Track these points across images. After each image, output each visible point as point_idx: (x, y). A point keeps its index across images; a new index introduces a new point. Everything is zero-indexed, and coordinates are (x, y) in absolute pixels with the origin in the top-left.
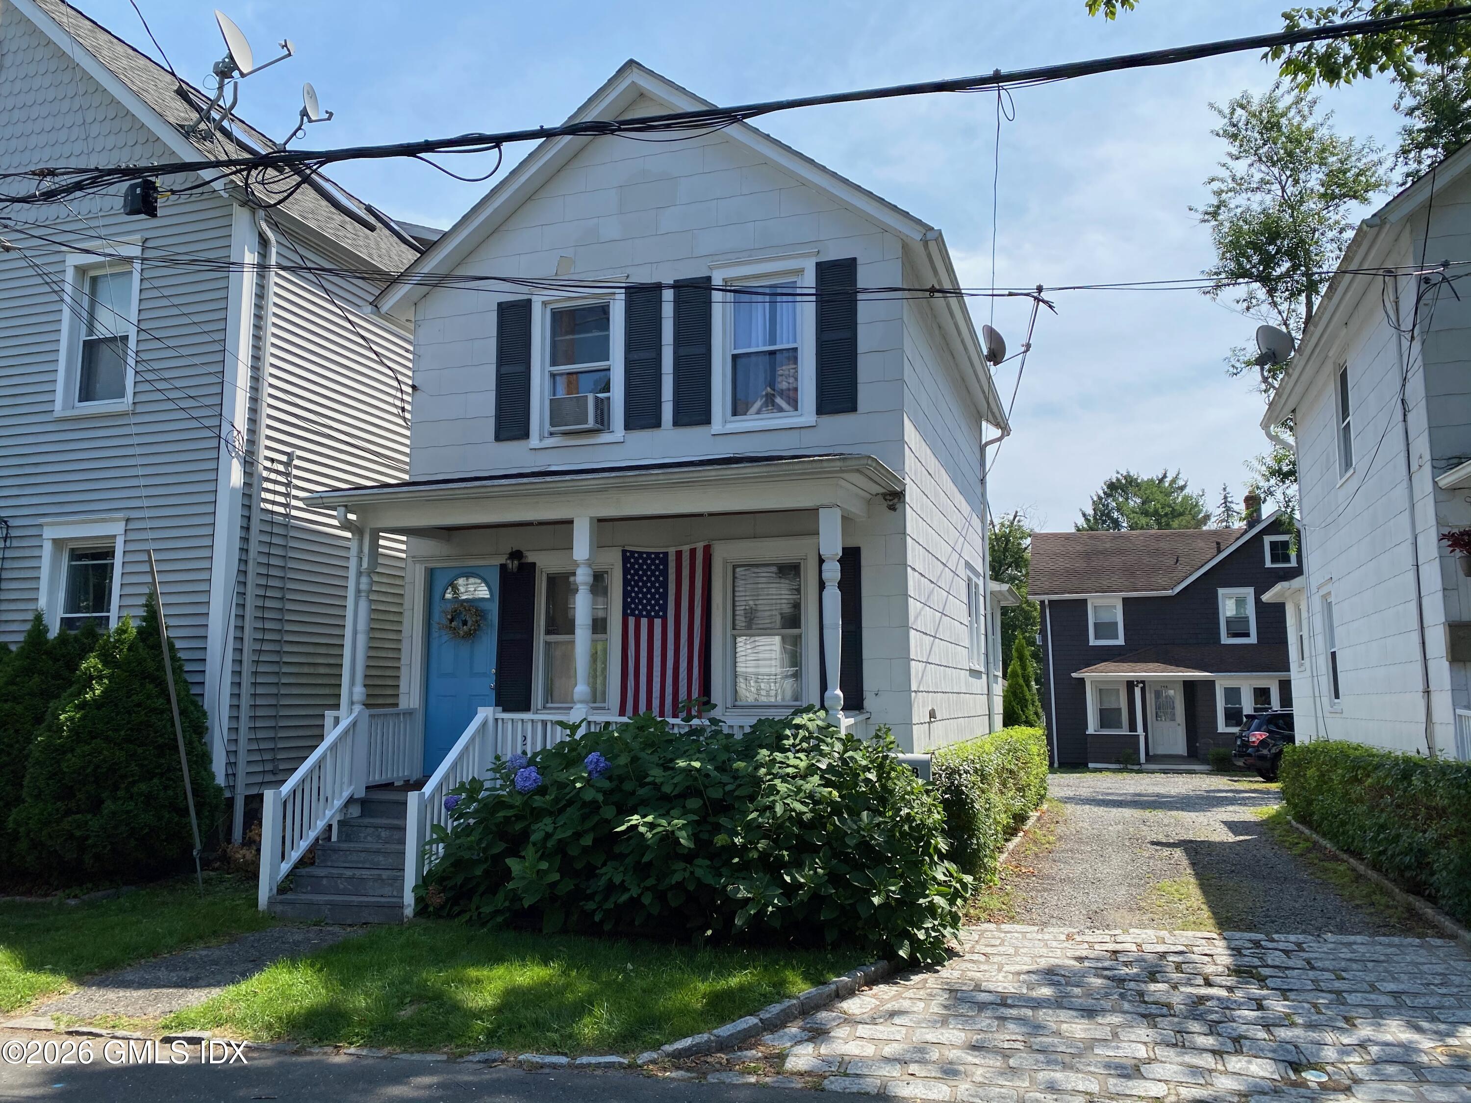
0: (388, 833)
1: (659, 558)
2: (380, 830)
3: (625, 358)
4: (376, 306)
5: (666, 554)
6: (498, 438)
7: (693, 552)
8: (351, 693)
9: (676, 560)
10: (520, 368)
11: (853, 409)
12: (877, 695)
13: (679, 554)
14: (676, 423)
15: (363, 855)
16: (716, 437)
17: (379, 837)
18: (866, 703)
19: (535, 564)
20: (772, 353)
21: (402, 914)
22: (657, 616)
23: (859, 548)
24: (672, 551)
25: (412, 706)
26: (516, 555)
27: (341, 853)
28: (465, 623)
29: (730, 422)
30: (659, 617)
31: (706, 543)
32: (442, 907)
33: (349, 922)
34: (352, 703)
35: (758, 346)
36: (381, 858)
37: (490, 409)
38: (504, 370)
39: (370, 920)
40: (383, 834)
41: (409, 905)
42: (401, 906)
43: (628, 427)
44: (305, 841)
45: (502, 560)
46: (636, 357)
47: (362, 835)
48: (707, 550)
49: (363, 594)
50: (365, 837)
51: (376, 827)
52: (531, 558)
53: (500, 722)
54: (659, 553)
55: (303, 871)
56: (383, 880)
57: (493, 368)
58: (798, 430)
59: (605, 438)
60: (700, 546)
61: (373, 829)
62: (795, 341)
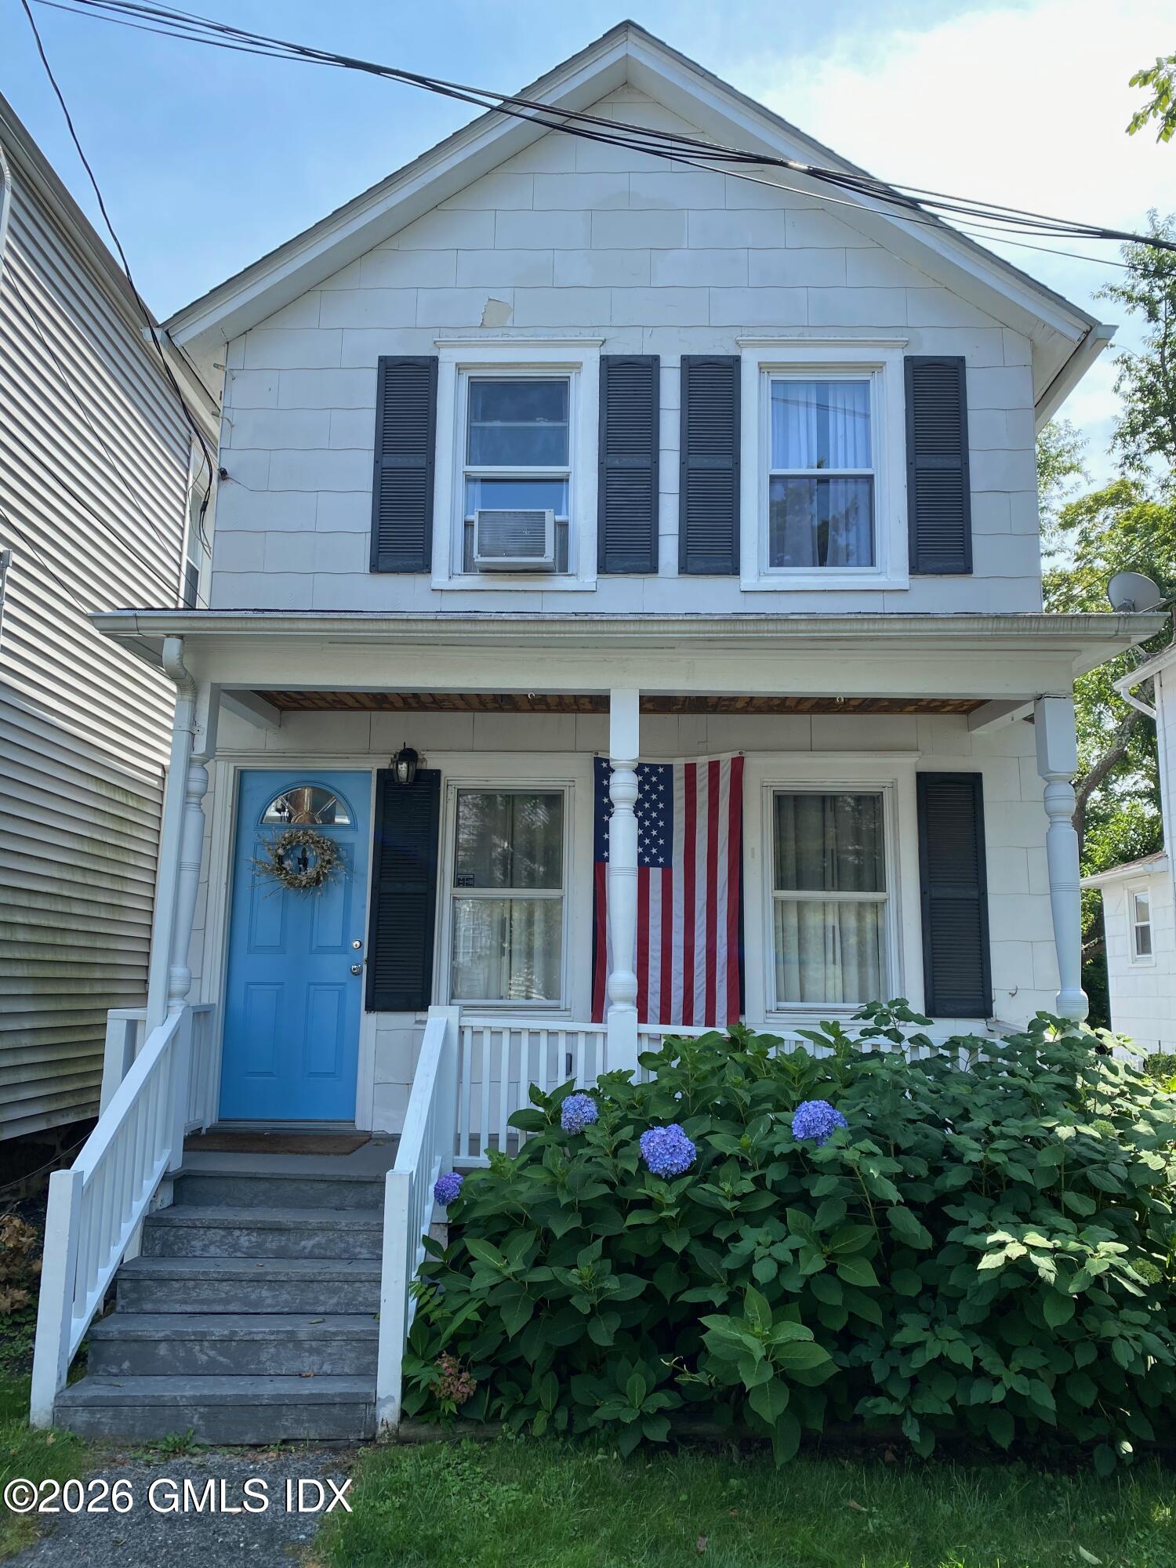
0: (254, 1237)
1: (657, 774)
2: (237, 1233)
3: (600, 463)
4: (167, 333)
5: (669, 769)
6: (376, 568)
7: (714, 767)
8: (169, 977)
9: (686, 778)
10: (421, 461)
11: (967, 570)
12: (1013, 995)
13: (690, 769)
14: (684, 569)
15: (225, 1286)
16: (747, 594)
17: (235, 1247)
18: (996, 1007)
19: (438, 772)
20: (824, 480)
21: (374, 1417)
22: (656, 864)
23: (981, 774)
24: (679, 764)
25: (205, 1001)
26: (408, 755)
27: (176, 1285)
28: (304, 862)
29: (767, 575)
30: (657, 865)
31: (736, 754)
32: (471, 1401)
33: (251, 1438)
34: (170, 995)
35: (800, 467)
36: (265, 1293)
37: (363, 519)
38: (389, 461)
39: (301, 1433)
40: (244, 1241)
41: (390, 1399)
42: (371, 1402)
43: (603, 568)
44: (105, 1266)
45: (385, 764)
46: (617, 463)
47: (197, 1244)
48: (738, 765)
49: (194, 800)
50: (205, 1248)
51: (229, 1228)
52: (432, 762)
53: (468, 1034)
54: (657, 766)
55: (113, 1327)
56: (298, 1343)
57: (370, 457)
58: (881, 595)
59: (560, 582)
60: (725, 760)
61: (222, 1233)
62: (869, 465)
